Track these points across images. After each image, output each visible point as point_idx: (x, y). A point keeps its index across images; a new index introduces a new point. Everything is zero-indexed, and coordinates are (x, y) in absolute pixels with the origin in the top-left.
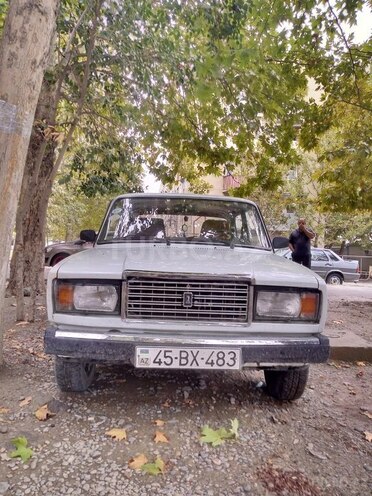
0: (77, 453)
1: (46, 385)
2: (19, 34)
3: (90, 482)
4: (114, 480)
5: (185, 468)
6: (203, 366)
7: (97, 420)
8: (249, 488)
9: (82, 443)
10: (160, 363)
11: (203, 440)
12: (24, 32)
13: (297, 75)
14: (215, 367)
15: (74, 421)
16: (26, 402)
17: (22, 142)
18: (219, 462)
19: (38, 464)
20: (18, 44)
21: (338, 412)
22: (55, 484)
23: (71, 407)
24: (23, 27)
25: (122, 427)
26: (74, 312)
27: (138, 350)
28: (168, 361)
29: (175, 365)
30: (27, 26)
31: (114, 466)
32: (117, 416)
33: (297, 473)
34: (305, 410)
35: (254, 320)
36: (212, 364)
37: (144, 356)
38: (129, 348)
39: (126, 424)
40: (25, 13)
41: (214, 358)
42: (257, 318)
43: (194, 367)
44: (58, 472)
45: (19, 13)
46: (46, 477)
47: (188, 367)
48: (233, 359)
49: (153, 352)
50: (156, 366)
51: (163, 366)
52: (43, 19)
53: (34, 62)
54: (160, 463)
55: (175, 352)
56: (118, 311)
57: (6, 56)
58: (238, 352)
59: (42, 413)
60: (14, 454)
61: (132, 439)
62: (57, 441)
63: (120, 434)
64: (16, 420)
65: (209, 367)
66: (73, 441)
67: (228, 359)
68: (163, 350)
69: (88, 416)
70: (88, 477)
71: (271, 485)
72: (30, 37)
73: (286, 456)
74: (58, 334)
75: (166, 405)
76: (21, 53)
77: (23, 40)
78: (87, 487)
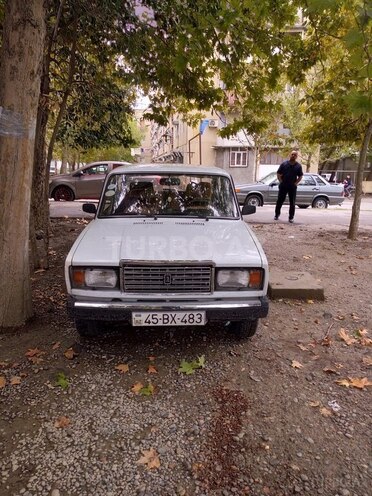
0: (97, 383)
1: (68, 330)
2: (17, 49)
3: (107, 401)
4: (122, 400)
5: (167, 391)
6: (179, 323)
7: (109, 358)
8: (205, 402)
9: (100, 375)
10: (149, 322)
11: (180, 370)
12: (21, 47)
13: (284, 10)
14: (188, 324)
15: (93, 359)
16: (56, 346)
17: (29, 144)
18: (189, 386)
19: (73, 391)
20: (17, 58)
21: (280, 345)
22: (86, 403)
23: (90, 349)
24: (20, 42)
25: (126, 363)
26: (86, 287)
27: (134, 315)
28: (155, 321)
29: (160, 323)
30: (22, 40)
31: (122, 391)
32: (122, 354)
33: (238, 392)
34: (256, 344)
35: (216, 290)
36: (186, 322)
37: (138, 318)
38: (127, 313)
39: (128, 360)
40: (20, 29)
41: (187, 318)
42: (217, 288)
43: (173, 324)
44: (86, 396)
45: (15, 29)
46: (79, 399)
47: (169, 324)
48: (200, 318)
49: (144, 316)
50: (147, 324)
51: (151, 324)
52: (36, 31)
53: (32, 73)
54: (151, 387)
55: (160, 315)
56: (118, 287)
57: (8, 69)
58: (203, 314)
59: (69, 354)
60: (57, 384)
61: (132, 372)
62: (82, 375)
63: (124, 368)
64: (53, 360)
65: (184, 324)
66: (93, 374)
67: (196, 318)
68: (151, 314)
69: (102, 354)
70: (105, 398)
71: (220, 400)
72: (26, 51)
73: (234, 380)
74: (77, 304)
75: (157, 344)
76: (21, 66)
77: (21, 54)
78: (105, 405)
